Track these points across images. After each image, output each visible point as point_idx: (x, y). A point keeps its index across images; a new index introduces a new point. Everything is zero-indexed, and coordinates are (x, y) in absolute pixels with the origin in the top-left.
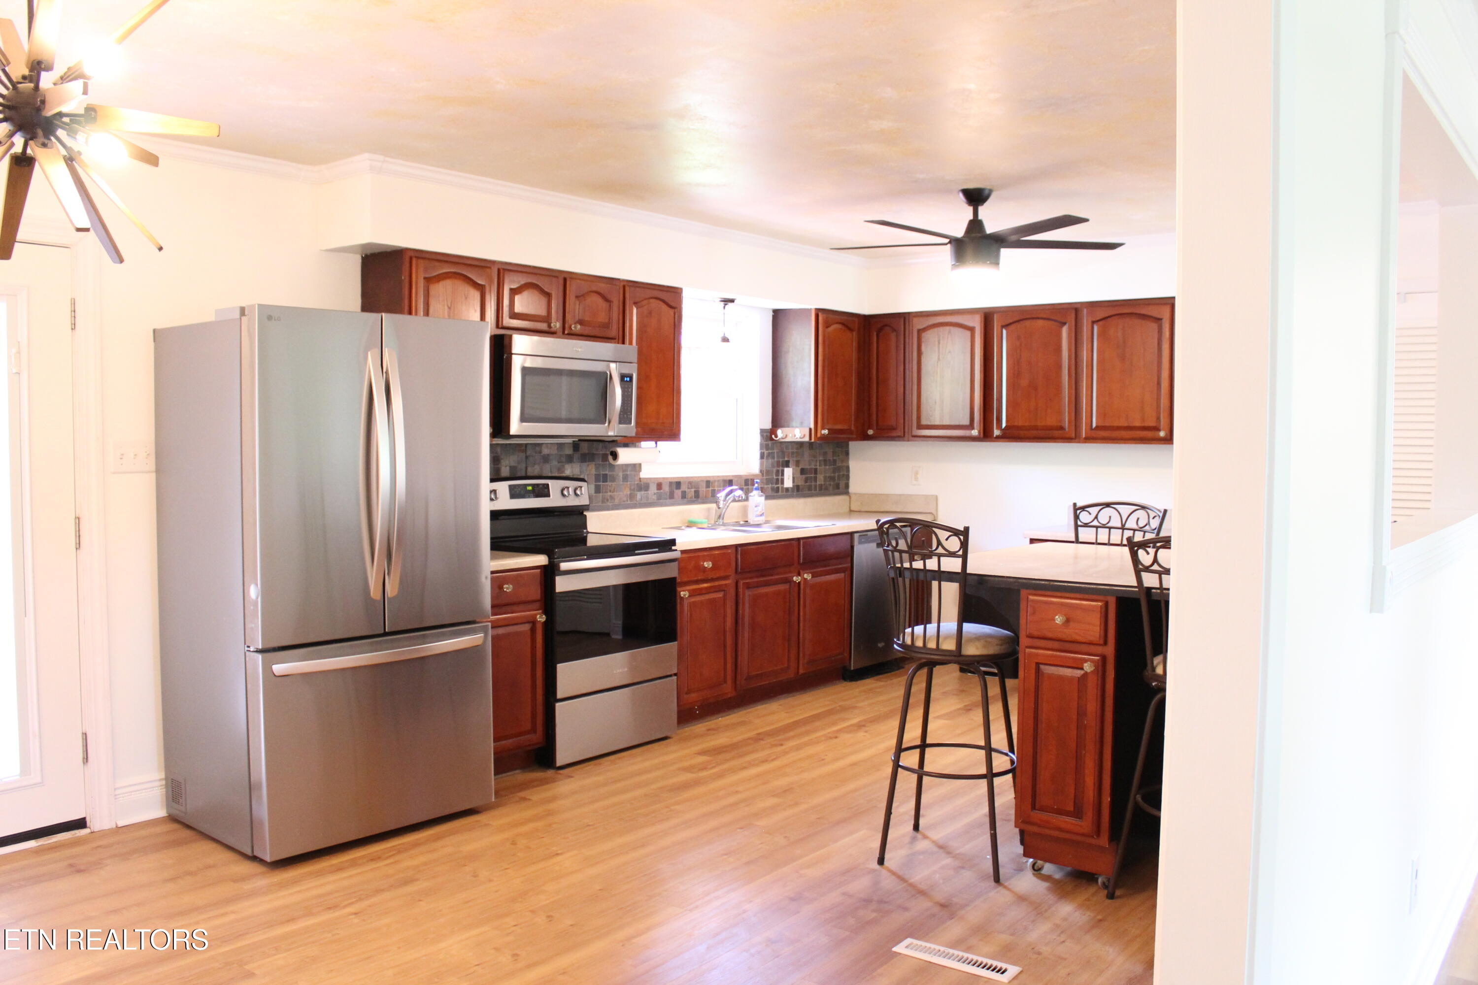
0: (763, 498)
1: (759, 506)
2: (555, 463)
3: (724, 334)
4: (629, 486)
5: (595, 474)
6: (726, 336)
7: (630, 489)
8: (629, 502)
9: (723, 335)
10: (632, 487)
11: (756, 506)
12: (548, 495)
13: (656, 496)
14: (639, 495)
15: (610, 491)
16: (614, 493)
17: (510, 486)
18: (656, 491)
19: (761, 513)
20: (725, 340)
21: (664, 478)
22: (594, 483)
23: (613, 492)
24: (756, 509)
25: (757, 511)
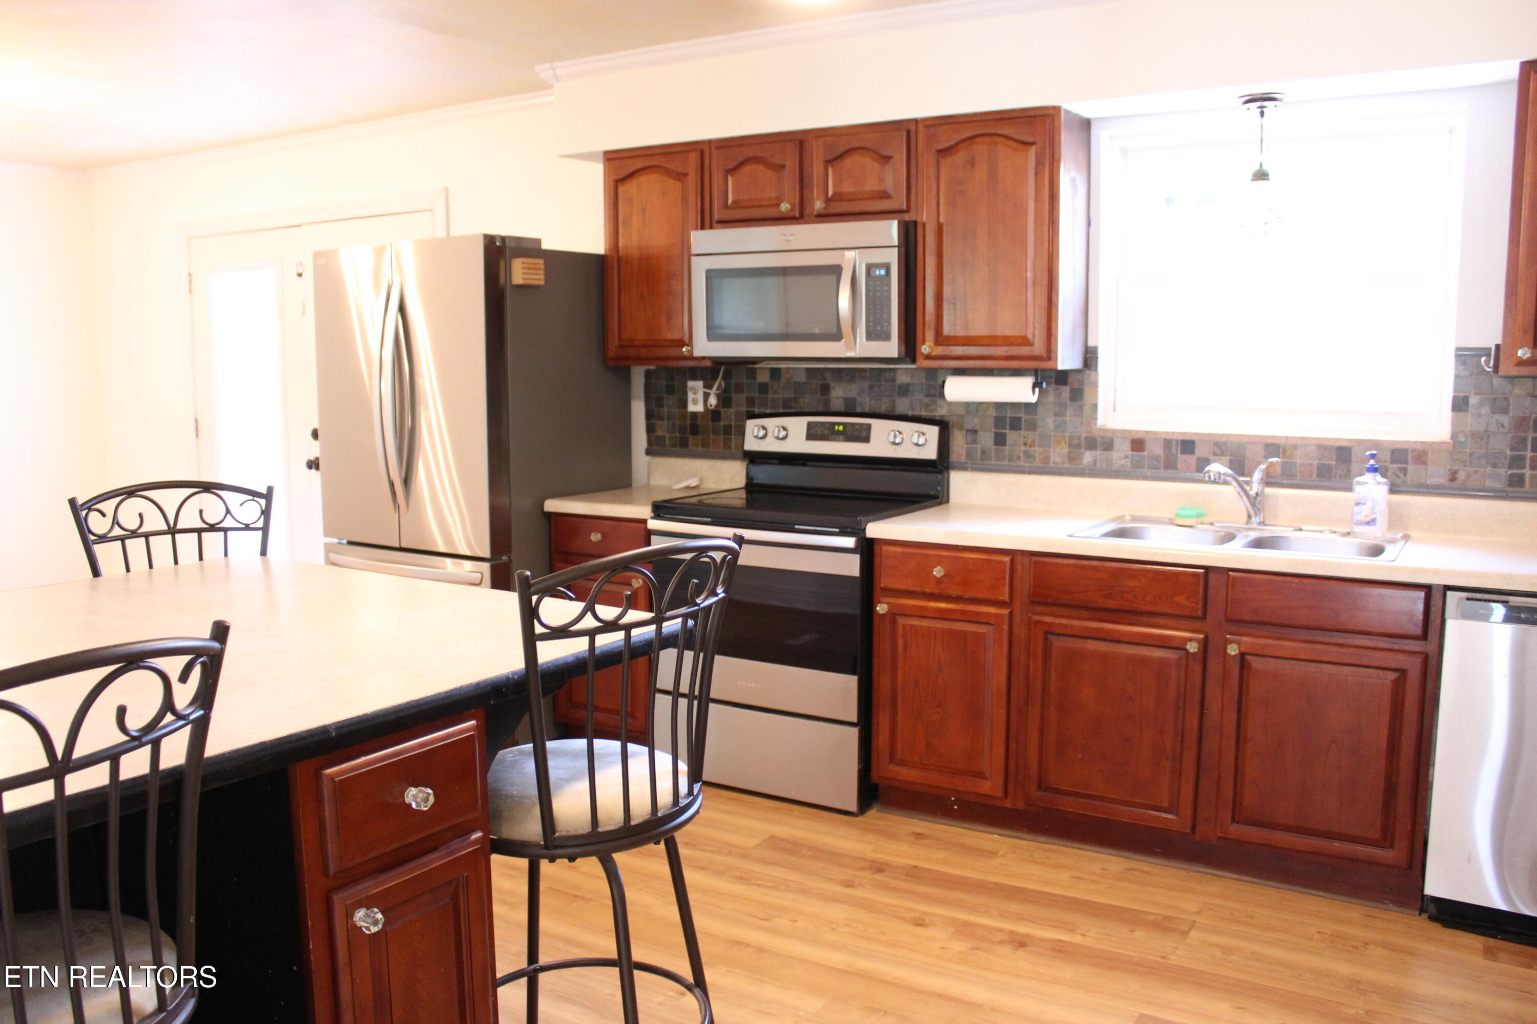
0: (1385, 489)
1: (1364, 504)
2: (918, 396)
3: (1261, 165)
4: (1067, 439)
5: (996, 417)
6: (1264, 168)
7: (1070, 446)
8: (1067, 465)
9: (1257, 168)
10: (1076, 442)
11: (1357, 504)
12: (867, 439)
13: (1129, 460)
14: (1088, 457)
15: (1025, 444)
16: (1032, 449)
17: (809, 424)
18: (1130, 453)
19: (1368, 519)
20: (1261, 175)
21: (1148, 432)
22: (993, 430)
23: (1030, 447)
24: (1357, 509)
25: (1360, 513)
